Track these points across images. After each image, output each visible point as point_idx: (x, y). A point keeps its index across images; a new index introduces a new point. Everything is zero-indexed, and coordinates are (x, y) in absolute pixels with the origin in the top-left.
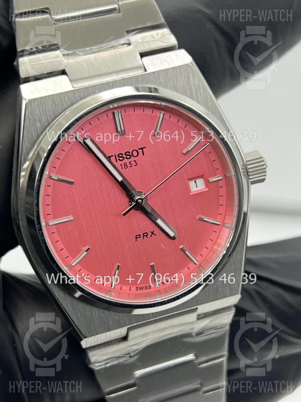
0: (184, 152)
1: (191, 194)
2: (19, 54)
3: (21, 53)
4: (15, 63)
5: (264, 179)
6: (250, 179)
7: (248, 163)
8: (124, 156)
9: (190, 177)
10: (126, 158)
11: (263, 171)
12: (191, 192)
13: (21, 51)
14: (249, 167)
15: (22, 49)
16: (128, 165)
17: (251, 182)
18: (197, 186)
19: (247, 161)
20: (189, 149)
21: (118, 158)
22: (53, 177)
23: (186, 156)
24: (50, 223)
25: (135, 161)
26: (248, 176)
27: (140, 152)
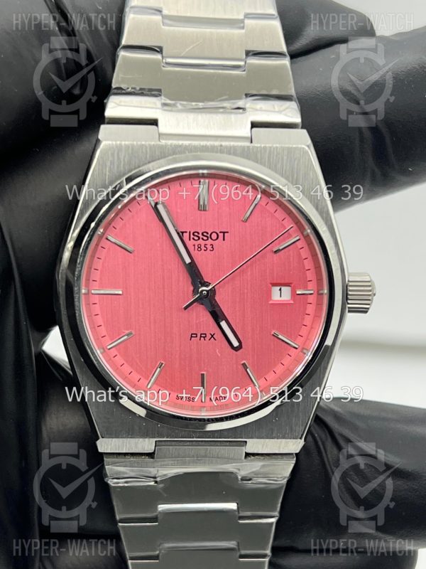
0: (275, 250)
1: (270, 302)
2: (113, 91)
3: (115, 91)
4: (105, 101)
5: (368, 308)
6: (348, 304)
7: (350, 284)
8: (200, 235)
9: (275, 282)
10: (202, 239)
11: (368, 298)
12: (271, 300)
13: (115, 88)
14: (350, 288)
15: (117, 86)
16: (203, 247)
17: (349, 308)
18: (281, 295)
19: (349, 281)
20: (281, 248)
21: (192, 236)
22: (110, 238)
23: (275, 255)
24: (93, 291)
25: (212, 245)
26: (347, 299)
27: (221, 235)
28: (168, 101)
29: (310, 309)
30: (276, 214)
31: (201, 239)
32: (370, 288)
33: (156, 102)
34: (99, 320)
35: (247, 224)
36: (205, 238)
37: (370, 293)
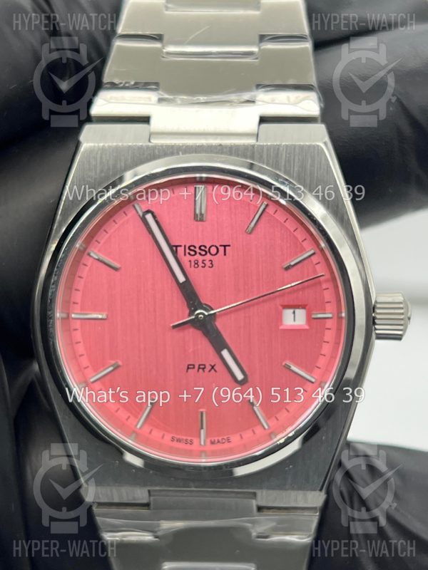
0: (285, 266)
1: (281, 328)
5: (402, 335)
6: (376, 329)
8: (198, 250)
12: (282, 324)
16: (200, 264)
17: (376, 334)
19: (376, 302)
20: (292, 264)
22: (92, 254)
23: (286, 272)
24: (73, 316)
25: (210, 260)
26: (374, 323)
27: (221, 249)
28: (166, 96)
29: (329, 336)
30: (287, 224)
31: (198, 254)
32: (402, 311)
33: (152, 96)
34: (81, 349)
35: (252, 236)
36: (203, 253)
37: (402, 317)
